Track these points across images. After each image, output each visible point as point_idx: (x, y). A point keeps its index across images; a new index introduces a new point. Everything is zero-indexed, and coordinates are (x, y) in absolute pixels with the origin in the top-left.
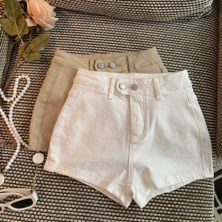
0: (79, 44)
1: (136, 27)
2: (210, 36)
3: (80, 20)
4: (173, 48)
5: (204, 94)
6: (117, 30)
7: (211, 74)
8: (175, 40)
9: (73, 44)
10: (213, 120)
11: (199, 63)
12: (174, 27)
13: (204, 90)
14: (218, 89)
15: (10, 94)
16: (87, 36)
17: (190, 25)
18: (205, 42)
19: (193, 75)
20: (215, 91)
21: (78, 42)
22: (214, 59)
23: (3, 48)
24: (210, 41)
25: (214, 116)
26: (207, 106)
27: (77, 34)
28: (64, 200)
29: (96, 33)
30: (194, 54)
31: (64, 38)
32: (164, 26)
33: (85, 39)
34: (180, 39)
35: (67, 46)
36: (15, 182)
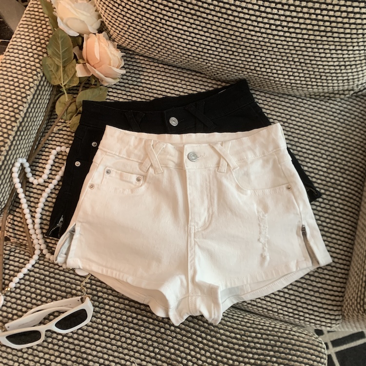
2: (360, 127)
3: (163, 74)
4: (299, 139)
5: (337, 218)
7: (352, 187)
8: (305, 125)
10: (345, 262)
11: (336, 167)
13: (338, 212)
14: (361, 213)
15: (40, 172)
17: (332, 106)
18: (352, 136)
19: (324, 185)
20: (355, 216)
22: (361, 165)
23: (40, 102)
24: (359, 135)
25: (346, 256)
26: (338, 237)
27: (156, 95)
28: (89, 348)
30: (331, 152)
34: (312, 126)
36: (20, 309)
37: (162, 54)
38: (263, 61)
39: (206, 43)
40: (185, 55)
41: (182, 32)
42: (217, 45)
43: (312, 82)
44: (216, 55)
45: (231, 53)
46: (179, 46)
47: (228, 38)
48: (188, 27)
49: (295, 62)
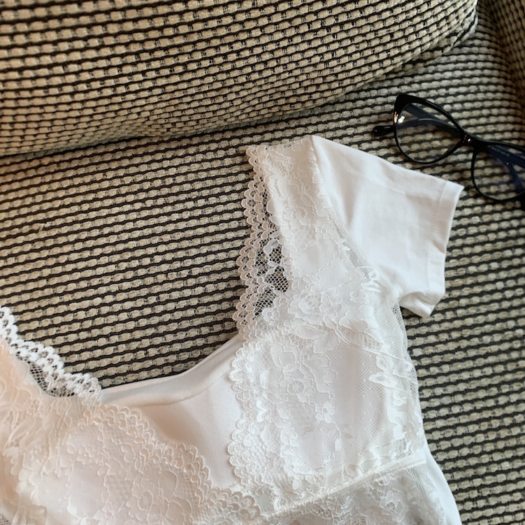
0: (81, 265)
3: (59, 176)
6: (193, 175)
9: (59, 270)
12: (378, 109)
16: (101, 228)
21: (75, 256)
27: (65, 230)
29: (127, 208)
31: (22, 258)
32: (344, 113)
33: (96, 238)
34: (409, 144)
35: (43, 283)
37: (32, 138)
38: (259, 55)
39: (114, 72)
40: (83, 120)
41: (45, 72)
42: (142, 67)
43: (378, 54)
44: (150, 89)
45: (180, 69)
46: (56, 105)
47: (156, 39)
48: (53, 54)
49: (328, 28)
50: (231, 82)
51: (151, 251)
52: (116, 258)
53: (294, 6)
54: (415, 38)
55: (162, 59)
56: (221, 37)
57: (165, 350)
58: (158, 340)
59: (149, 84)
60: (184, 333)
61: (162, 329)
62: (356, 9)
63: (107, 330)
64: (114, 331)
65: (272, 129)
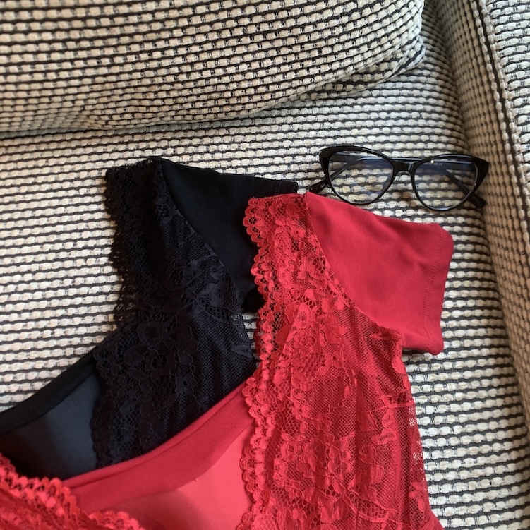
1: (191, 150)
12: (317, 126)
16: (34, 210)
33: (27, 219)
50: (160, 80)
51: (76, 236)
52: (42, 239)
53: (212, 10)
54: (345, 56)
55: (88, 49)
56: (144, 34)
57: (71, 332)
58: (66, 322)
59: (78, 73)
60: (92, 318)
61: (72, 311)
62: (276, 20)
63: (20, 306)
64: (26, 308)
65: (212, 135)
